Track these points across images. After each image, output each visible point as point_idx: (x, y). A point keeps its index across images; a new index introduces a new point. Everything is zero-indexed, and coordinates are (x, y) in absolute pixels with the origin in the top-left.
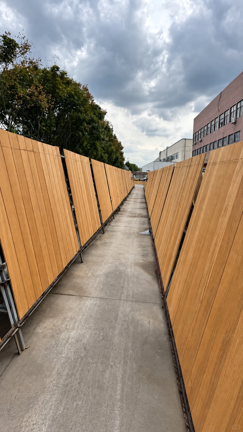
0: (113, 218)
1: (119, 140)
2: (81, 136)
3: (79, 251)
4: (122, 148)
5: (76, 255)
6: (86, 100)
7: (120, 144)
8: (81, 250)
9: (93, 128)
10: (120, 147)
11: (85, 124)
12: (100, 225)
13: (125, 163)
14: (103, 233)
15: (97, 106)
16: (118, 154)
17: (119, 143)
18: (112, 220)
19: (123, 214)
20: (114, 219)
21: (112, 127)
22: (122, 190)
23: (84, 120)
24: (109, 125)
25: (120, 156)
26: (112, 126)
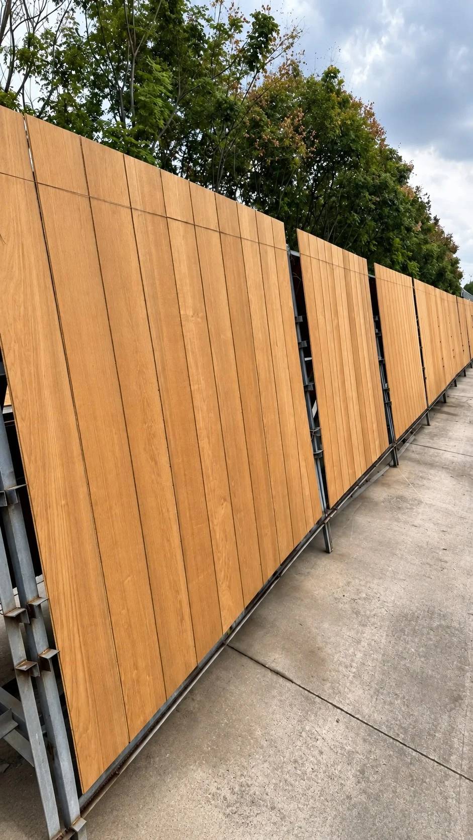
0: (426, 423)
1: (447, 232)
2: (358, 223)
3: (320, 523)
4: (454, 249)
5: (312, 532)
6: (369, 140)
7: (449, 239)
8: (326, 518)
9: (384, 203)
10: (449, 247)
11: (367, 194)
12: (387, 445)
13: (462, 286)
14: (392, 463)
15: (392, 152)
16: (445, 263)
17: (447, 239)
18: (422, 428)
19: (455, 413)
20: (429, 425)
21: (428, 198)
22: (457, 350)
23: (365, 186)
24: (421, 195)
25: (450, 267)
26: (427, 196)
